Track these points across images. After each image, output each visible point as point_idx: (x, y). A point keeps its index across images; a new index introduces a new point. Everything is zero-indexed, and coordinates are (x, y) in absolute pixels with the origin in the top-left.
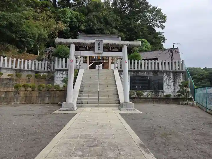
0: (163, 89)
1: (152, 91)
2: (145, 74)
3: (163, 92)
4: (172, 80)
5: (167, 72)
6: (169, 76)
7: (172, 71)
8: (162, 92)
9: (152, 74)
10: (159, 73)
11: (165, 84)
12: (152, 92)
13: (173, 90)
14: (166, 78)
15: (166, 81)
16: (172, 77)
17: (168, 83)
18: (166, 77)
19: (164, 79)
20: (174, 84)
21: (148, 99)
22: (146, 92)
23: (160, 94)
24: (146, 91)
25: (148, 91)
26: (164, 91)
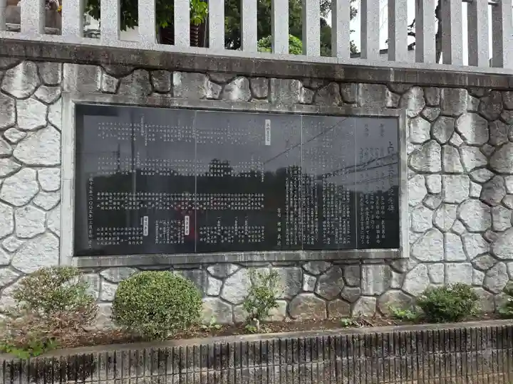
0: (393, 239)
1: (302, 254)
2: (237, 90)
3: (395, 264)
4: (470, 159)
5: (429, 81)
6: (444, 116)
7: (473, 77)
8: (387, 261)
9: (301, 94)
10: (360, 95)
11: (413, 192)
12: (298, 262)
13: (476, 246)
14: (422, 136)
15: (417, 163)
16: (466, 125)
17: (435, 183)
18: (420, 131)
19: (410, 149)
20: (487, 186)
21: (252, 368)
22: (241, 265)
23: (372, 277)
24: (241, 256)
25: (263, 264)
26: (405, 254)
